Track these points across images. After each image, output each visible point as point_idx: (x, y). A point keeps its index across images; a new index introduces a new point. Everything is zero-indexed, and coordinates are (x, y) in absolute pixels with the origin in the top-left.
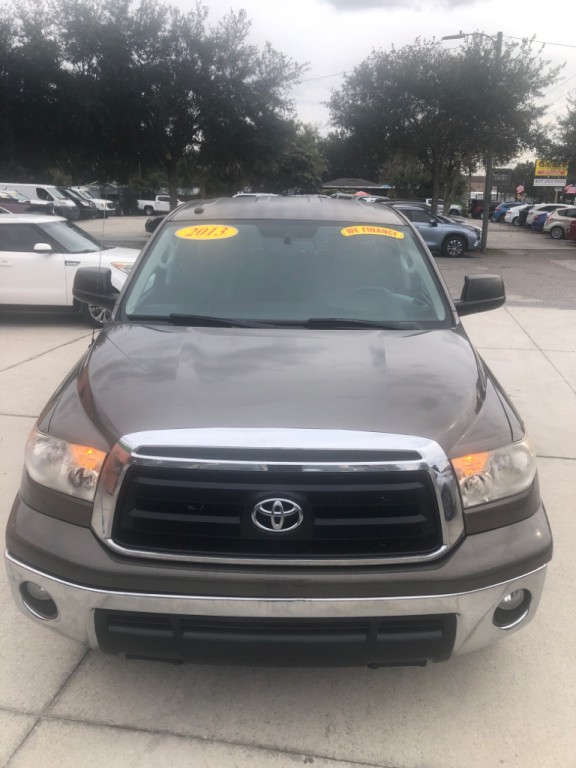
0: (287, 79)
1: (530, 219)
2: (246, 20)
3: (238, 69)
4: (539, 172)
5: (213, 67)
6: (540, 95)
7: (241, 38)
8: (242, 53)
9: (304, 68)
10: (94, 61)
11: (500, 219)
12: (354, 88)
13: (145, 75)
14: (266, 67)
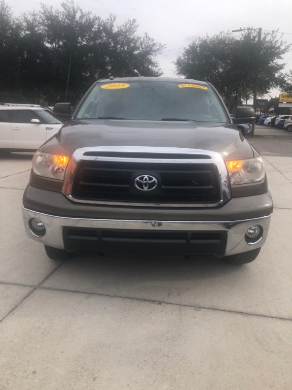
0: (155, 51)
1: (277, 123)
2: (136, 24)
3: (131, 47)
4: (281, 100)
5: (119, 46)
6: (281, 58)
7: (133, 32)
8: (133, 39)
9: (164, 47)
10: (61, 43)
11: (262, 123)
12: (188, 55)
13: (85, 50)
14: (145, 45)
